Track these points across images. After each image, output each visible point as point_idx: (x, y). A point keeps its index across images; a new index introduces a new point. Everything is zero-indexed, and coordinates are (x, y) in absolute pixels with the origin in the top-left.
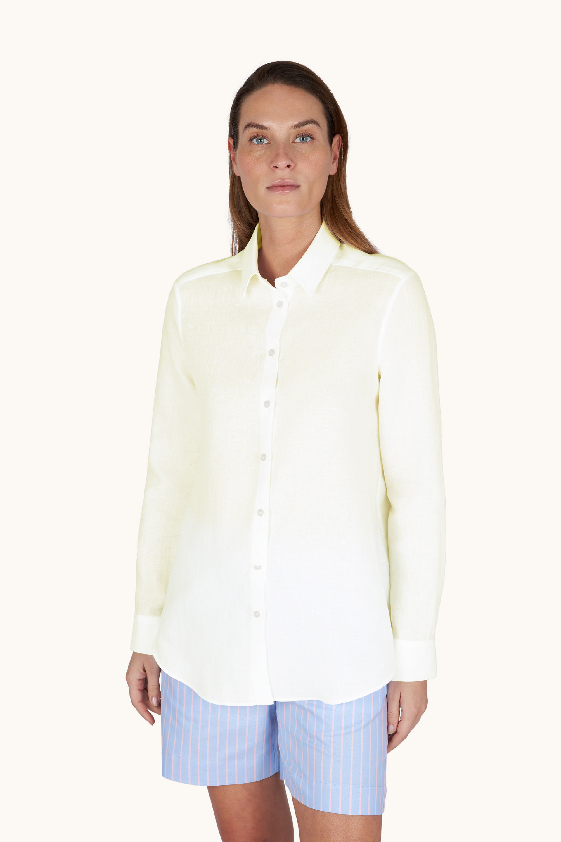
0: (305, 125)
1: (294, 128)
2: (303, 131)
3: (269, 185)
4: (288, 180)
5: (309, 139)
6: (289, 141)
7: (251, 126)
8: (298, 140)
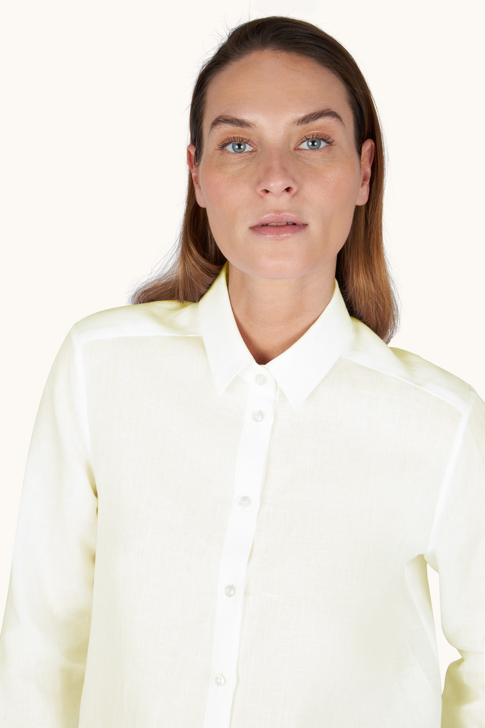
0: (317, 118)
1: (298, 124)
2: (313, 130)
3: (254, 222)
4: (288, 214)
5: (323, 144)
6: (289, 146)
7: (222, 121)
8: (304, 146)
